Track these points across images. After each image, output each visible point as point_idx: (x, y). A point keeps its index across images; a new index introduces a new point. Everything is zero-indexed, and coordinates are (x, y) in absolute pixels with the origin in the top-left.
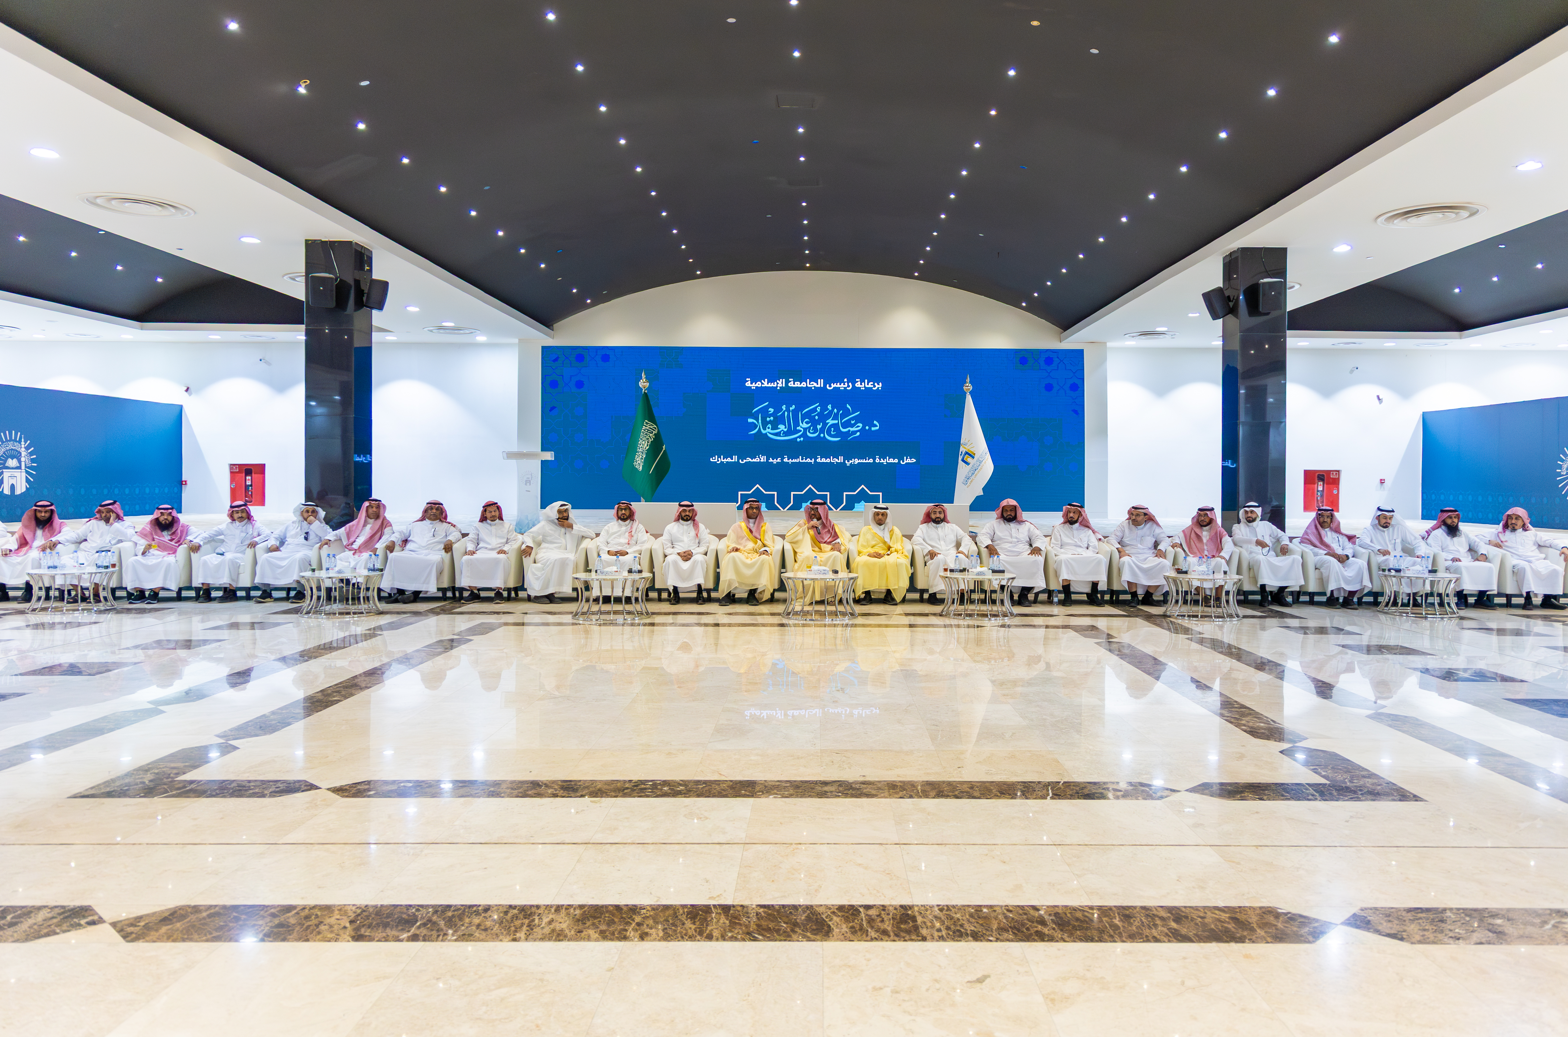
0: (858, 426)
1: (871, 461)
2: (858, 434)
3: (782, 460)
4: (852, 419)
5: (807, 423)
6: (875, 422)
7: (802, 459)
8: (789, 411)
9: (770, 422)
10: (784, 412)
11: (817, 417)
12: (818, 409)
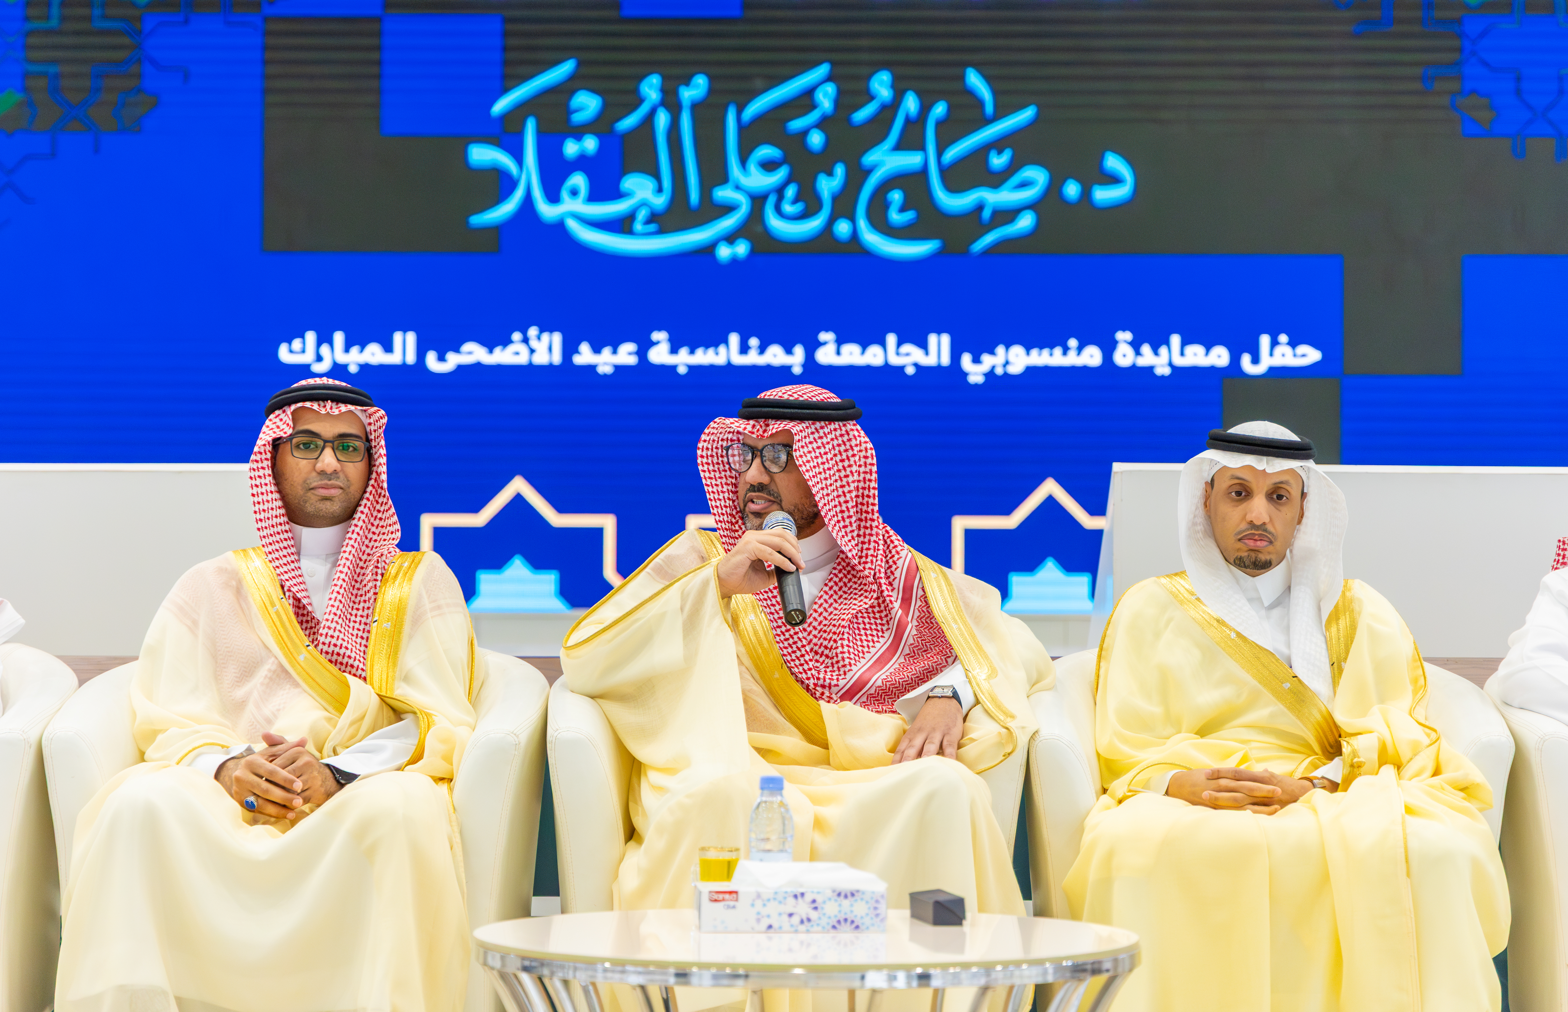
0: (1024, 185)
1: (1092, 356)
2: (1026, 222)
3: (642, 353)
4: (998, 144)
5: (769, 166)
6: (1114, 162)
7: (744, 349)
8: (670, 101)
9: (582, 163)
10: (653, 112)
11: (816, 139)
12: (826, 97)
